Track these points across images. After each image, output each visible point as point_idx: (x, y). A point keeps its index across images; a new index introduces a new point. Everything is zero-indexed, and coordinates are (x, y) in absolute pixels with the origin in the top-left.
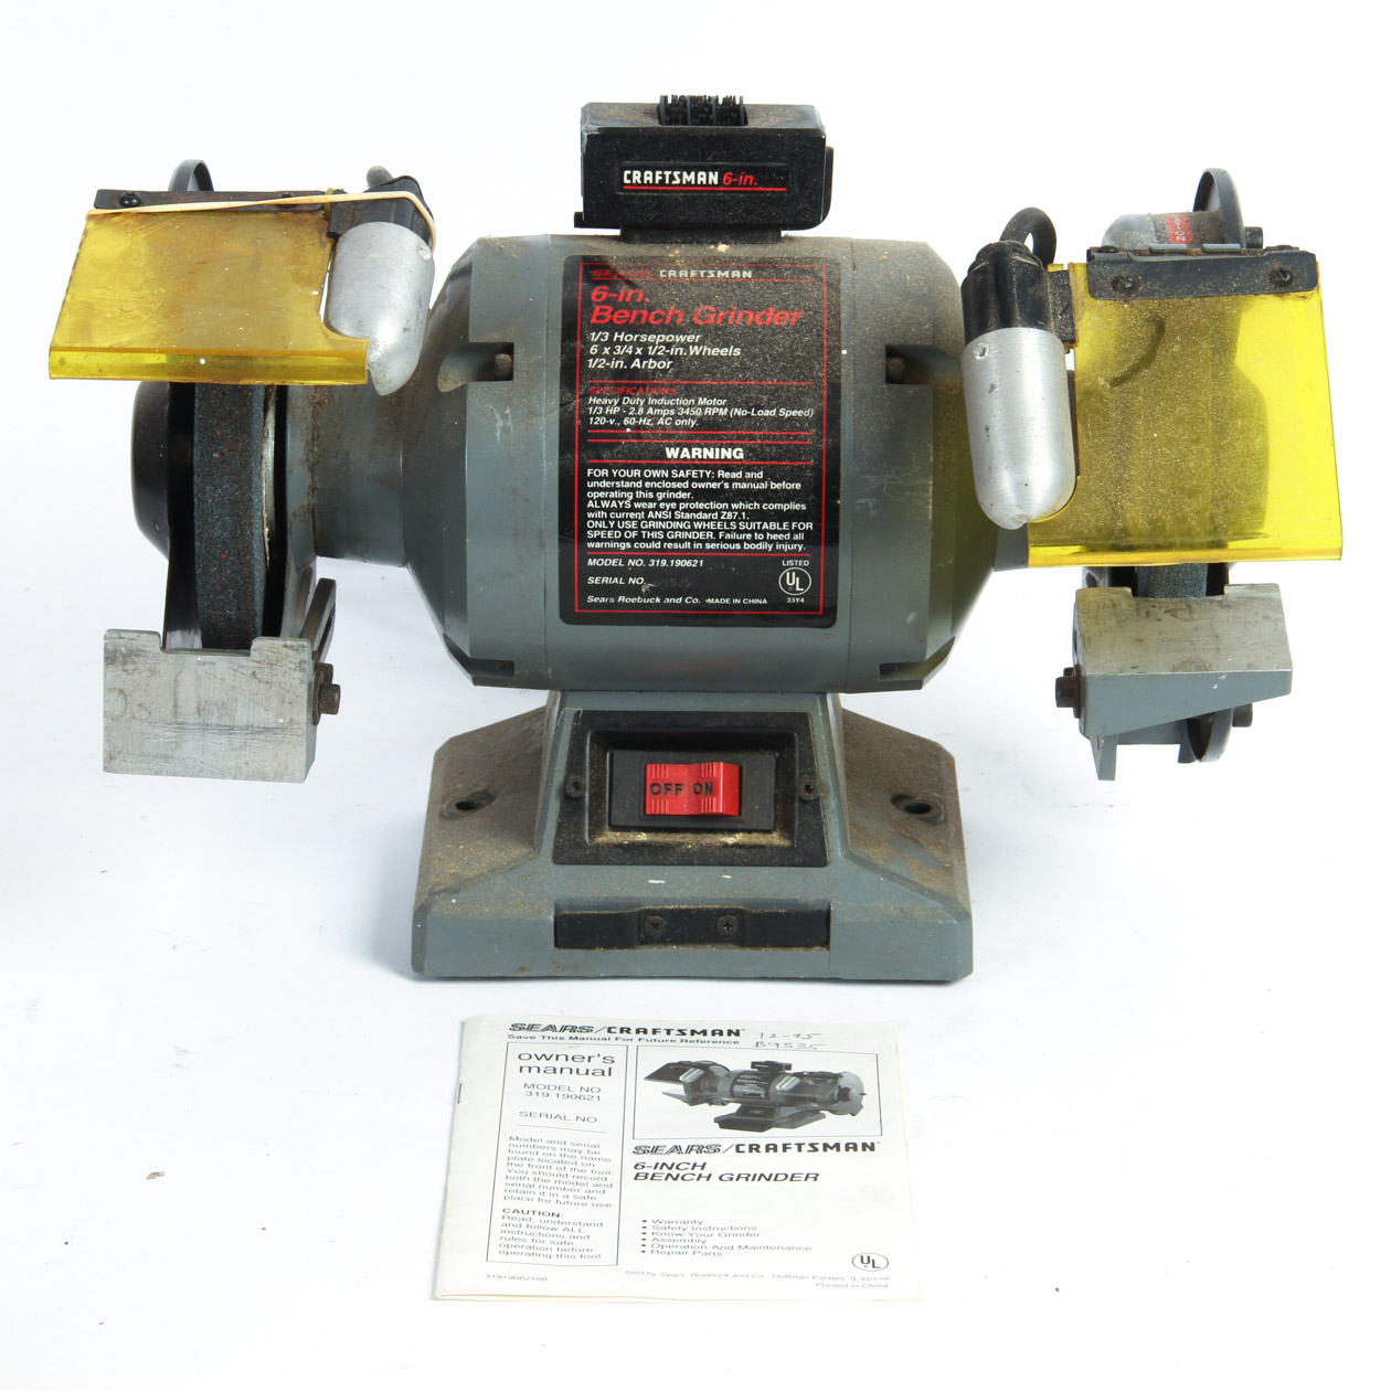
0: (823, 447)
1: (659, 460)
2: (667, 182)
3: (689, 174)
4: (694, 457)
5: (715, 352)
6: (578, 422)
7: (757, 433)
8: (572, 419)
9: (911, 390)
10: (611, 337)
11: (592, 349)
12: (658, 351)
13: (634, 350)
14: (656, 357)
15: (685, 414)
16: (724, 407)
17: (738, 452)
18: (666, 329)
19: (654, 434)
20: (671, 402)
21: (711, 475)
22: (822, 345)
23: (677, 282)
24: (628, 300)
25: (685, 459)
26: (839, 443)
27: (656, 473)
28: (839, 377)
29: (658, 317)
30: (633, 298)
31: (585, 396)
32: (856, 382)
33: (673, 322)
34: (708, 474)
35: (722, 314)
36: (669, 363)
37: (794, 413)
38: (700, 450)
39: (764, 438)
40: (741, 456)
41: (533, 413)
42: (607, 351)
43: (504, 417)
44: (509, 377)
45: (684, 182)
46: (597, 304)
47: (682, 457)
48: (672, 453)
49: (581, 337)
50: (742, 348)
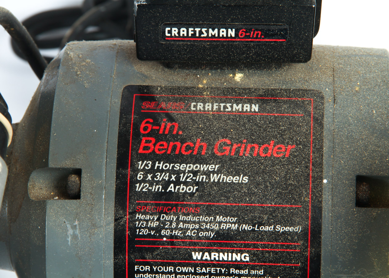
0: (307, 254)
1: (188, 261)
2: (197, 35)
3: (213, 30)
4: (212, 259)
5: (229, 179)
6: (128, 233)
7: (260, 243)
8: (124, 230)
9: (374, 212)
10: (153, 166)
11: (139, 176)
12: (187, 178)
13: (170, 177)
14: (186, 183)
15: (206, 228)
16: (235, 223)
17: (245, 256)
18: (194, 159)
19: (183, 242)
20: (196, 219)
21: (225, 271)
22: (309, 175)
23: (203, 115)
24: (166, 132)
25: (206, 260)
26: (320, 251)
27: (185, 269)
28: (321, 202)
29: (188, 148)
30: (171, 131)
31: (133, 213)
32: (333, 205)
33: (199, 153)
34: (223, 271)
35: (235, 146)
36: (195, 188)
37: (287, 229)
38: (217, 254)
39: (264, 246)
40: (248, 259)
41: (94, 225)
42: (149, 177)
43: (74, 227)
44: (77, 196)
45: (210, 35)
46: (144, 135)
47: (204, 258)
48: (196, 256)
49: (131, 166)
50: (249, 176)
